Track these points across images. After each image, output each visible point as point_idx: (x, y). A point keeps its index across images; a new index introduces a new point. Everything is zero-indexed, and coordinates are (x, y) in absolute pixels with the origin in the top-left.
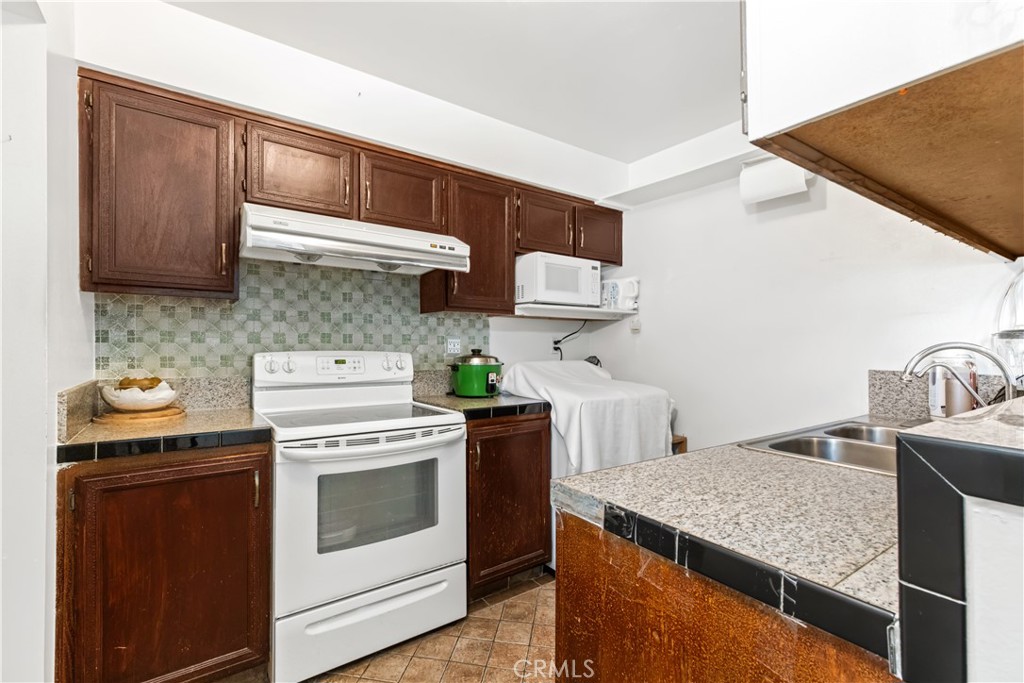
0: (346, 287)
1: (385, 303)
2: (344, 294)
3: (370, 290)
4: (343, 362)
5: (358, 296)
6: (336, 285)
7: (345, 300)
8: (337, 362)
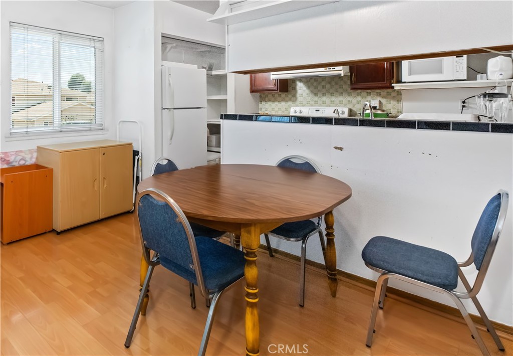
0: (323, 84)
1: (340, 88)
2: (323, 86)
3: (333, 83)
4: (319, 111)
5: (328, 86)
6: (319, 83)
7: (323, 88)
8: (316, 110)
